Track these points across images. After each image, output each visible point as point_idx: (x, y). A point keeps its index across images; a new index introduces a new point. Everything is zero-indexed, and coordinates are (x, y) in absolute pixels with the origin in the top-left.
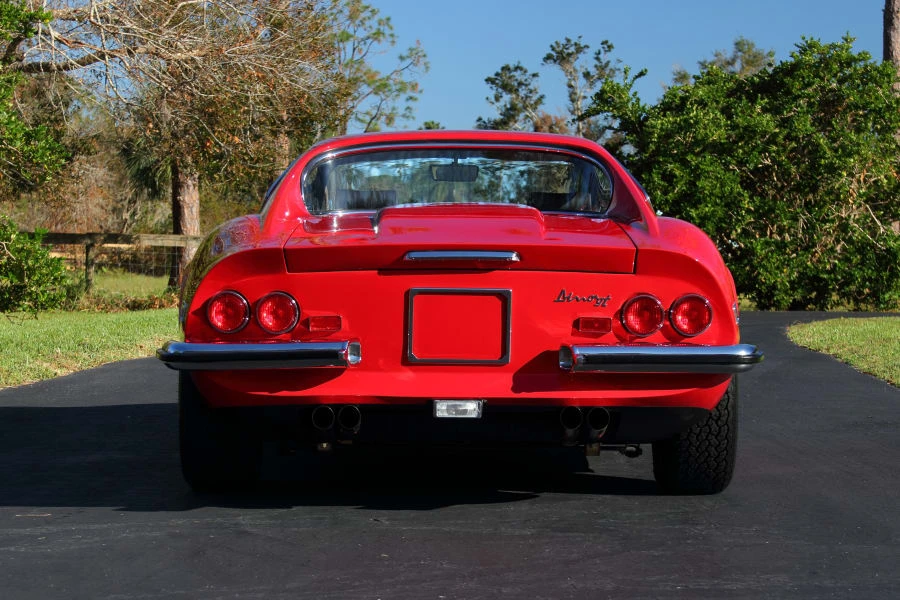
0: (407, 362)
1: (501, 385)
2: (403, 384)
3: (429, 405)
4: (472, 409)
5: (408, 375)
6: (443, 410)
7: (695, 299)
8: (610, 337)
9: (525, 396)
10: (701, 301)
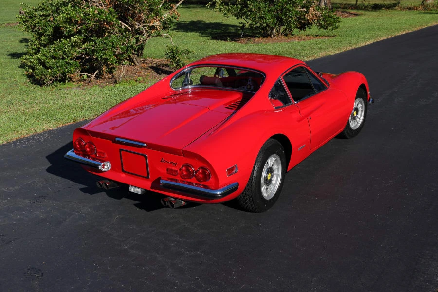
0: (123, 171)
1: (148, 185)
2: (122, 178)
3: (127, 186)
4: (138, 191)
5: (123, 175)
6: (133, 189)
7: (204, 169)
8: (178, 177)
9: (154, 190)
10: (206, 170)
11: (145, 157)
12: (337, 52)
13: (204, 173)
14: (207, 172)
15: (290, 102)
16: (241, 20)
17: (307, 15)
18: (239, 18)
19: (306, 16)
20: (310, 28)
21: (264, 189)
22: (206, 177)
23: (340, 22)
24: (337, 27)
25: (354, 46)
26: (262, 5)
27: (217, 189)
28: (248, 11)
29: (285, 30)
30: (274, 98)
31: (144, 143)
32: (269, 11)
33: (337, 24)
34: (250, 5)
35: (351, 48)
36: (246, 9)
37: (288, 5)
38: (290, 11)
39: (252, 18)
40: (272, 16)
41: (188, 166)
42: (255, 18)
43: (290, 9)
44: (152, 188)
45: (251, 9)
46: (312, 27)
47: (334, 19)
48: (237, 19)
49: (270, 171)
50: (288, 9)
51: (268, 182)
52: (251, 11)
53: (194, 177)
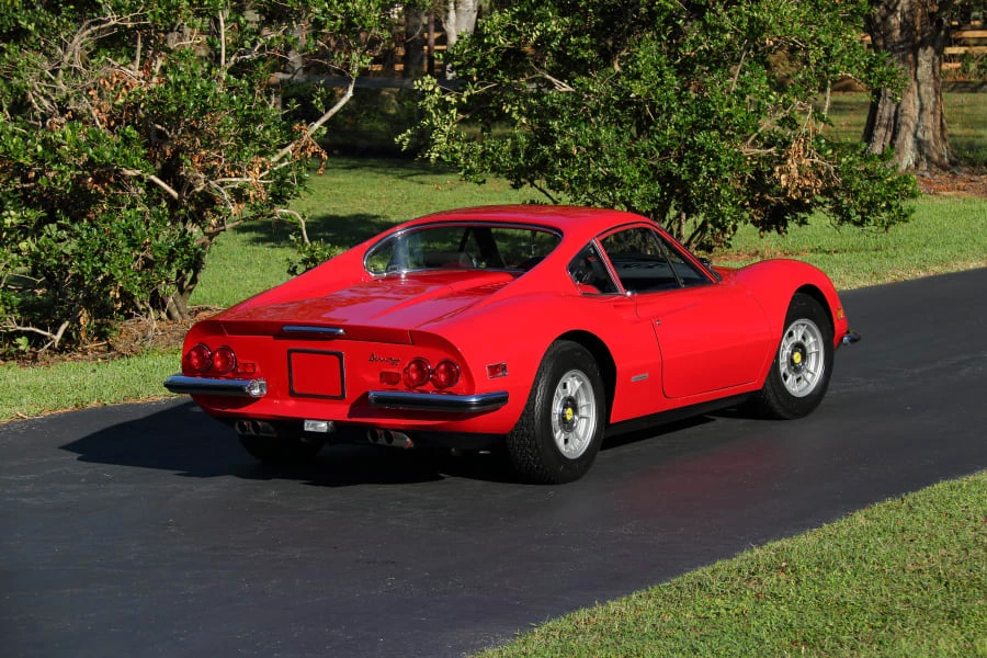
0: (292, 394)
1: (342, 412)
2: (288, 407)
3: (301, 422)
4: (323, 426)
5: (292, 403)
6: (309, 426)
7: (448, 363)
8: (401, 385)
9: (354, 420)
10: (453, 364)
11: (340, 356)
12: (862, 283)
13: (448, 370)
14: (454, 368)
15: (616, 291)
16: (529, 192)
17: (781, 172)
18: (522, 184)
19: (777, 175)
20: (803, 222)
21: (559, 436)
22: (452, 378)
23: (913, 196)
24: (904, 217)
25: (936, 269)
26: (607, 135)
27: (470, 393)
28: (556, 155)
29: (703, 228)
30: (581, 281)
31: (339, 327)
32: (631, 155)
33: (906, 205)
34: (560, 133)
35: (922, 274)
36: (546, 149)
37: (703, 134)
38: (710, 153)
39: (570, 181)
40: (642, 172)
41: (420, 363)
42: (581, 181)
43: (710, 146)
44: (349, 416)
45: (565, 147)
46: (810, 219)
47: (892, 184)
48: (515, 187)
49: (571, 403)
50: (701, 149)
51: (568, 426)
52: (565, 154)
53: (430, 383)
